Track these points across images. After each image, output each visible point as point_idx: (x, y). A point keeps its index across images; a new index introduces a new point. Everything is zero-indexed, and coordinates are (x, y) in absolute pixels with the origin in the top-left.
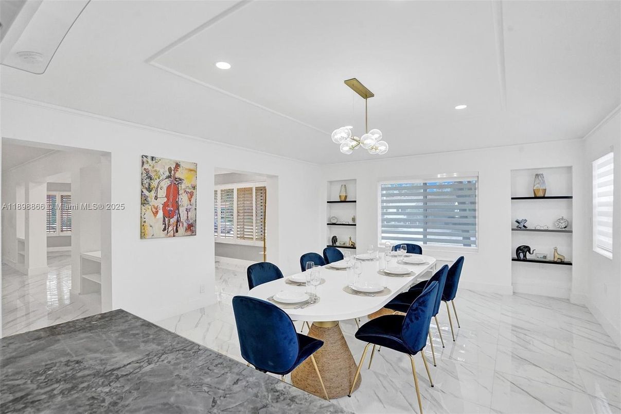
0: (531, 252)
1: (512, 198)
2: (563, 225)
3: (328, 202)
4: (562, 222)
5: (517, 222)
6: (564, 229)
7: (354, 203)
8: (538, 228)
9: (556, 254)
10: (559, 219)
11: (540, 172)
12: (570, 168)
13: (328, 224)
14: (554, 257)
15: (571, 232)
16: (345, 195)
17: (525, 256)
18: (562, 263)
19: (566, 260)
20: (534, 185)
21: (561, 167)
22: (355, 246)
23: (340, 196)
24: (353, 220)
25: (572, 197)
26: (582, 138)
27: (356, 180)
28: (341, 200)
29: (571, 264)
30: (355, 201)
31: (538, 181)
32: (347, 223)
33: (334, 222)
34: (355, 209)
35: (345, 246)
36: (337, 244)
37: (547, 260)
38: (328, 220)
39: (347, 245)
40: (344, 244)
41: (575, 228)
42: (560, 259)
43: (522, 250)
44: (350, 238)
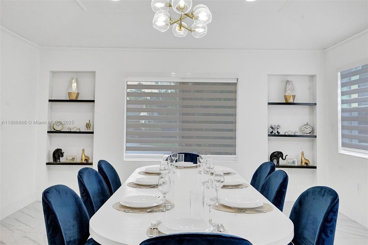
0: (284, 158)
1: (269, 104)
2: (309, 131)
3: (50, 101)
4: (307, 127)
5: (272, 128)
6: (309, 134)
7: (91, 104)
8: (290, 133)
9: (303, 159)
10: (305, 125)
11: (289, 79)
12: (312, 77)
13: (48, 132)
14: (302, 162)
15: (316, 137)
16: (77, 92)
17: (278, 162)
18: (307, 167)
19: (311, 164)
20: (286, 91)
21: (306, 76)
22: (90, 161)
23: (70, 94)
24: (88, 125)
25: (316, 104)
26: (325, 49)
27: (94, 73)
28: (71, 99)
29: (315, 167)
30: (93, 101)
31: (289, 87)
32: (78, 131)
33: (58, 129)
34: (93, 111)
35: (75, 162)
36: (62, 160)
37: (296, 165)
38: (50, 127)
39: (79, 161)
40: (73, 159)
41: (318, 133)
42: (305, 163)
43: (275, 156)
44: (83, 150)
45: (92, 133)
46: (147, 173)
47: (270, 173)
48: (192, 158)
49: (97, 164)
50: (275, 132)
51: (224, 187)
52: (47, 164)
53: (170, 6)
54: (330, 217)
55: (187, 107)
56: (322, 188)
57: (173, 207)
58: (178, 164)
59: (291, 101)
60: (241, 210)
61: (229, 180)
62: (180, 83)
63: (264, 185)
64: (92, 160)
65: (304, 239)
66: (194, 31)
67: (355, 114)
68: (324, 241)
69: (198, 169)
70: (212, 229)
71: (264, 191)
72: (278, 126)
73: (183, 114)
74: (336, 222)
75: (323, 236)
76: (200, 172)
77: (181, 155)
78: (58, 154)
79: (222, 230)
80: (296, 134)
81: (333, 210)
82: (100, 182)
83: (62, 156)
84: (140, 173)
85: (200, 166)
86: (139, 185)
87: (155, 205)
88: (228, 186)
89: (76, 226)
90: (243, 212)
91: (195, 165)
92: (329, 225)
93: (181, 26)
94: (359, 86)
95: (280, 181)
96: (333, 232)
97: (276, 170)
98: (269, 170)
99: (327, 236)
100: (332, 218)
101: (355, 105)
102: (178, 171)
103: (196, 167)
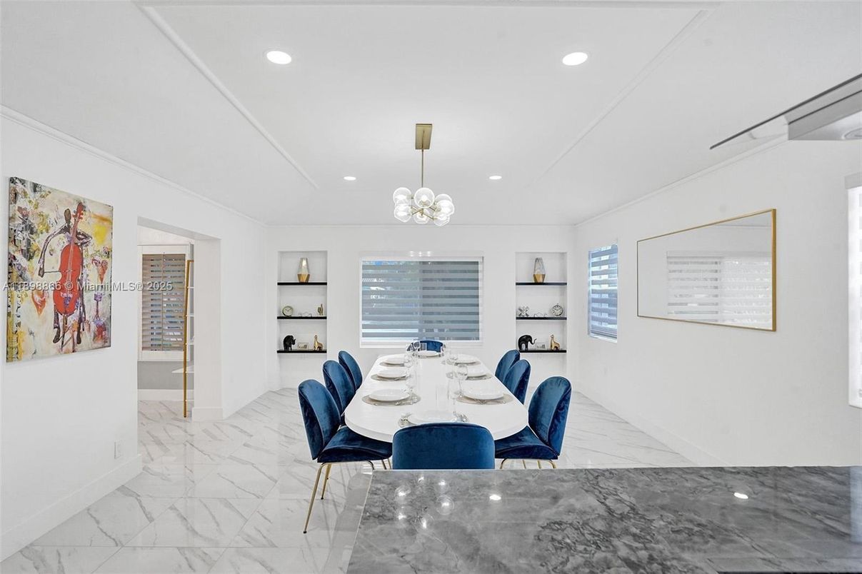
0: (533, 342)
1: (517, 284)
2: (559, 312)
3: (279, 284)
4: (557, 308)
5: (520, 310)
6: (559, 316)
7: (324, 286)
8: (539, 316)
9: (553, 342)
10: (555, 306)
11: (539, 256)
12: (563, 255)
13: (278, 318)
14: (552, 346)
15: (566, 319)
16: (307, 273)
17: (527, 347)
20: (535, 270)
21: (556, 253)
22: (323, 349)
23: (299, 276)
24: (320, 310)
25: (566, 284)
26: (575, 225)
27: (325, 253)
28: (301, 281)
29: (565, 351)
30: (326, 284)
31: (538, 266)
32: (310, 316)
33: (288, 314)
34: (325, 294)
35: (307, 349)
36: (294, 347)
37: (546, 349)
38: (279, 312)
39: (311, 348)
40: (305, 346)
41: (568, 315)
42: (556, 347)
43: (524, 340)
44: (316, 337)
45: (325, 318)
46: (388, 364)
47: (515, 362)
48: (435, 346)
49: (338, 355)
50: (524, 315)
51: (468, 378)
52: (278, 352)
53: (412, 198)
54: (562, 405)
55: (428, 288)
56: (558, 378)
57: (419, 399)
58: (421, 352)
59: (540, 280)
60: (483, 402)
61: (472, 371)
62: (420, 262)
63: (507, 375)
64: (326, 346)
65: (542, 425)
66: (436, 219)
67: (605, 296)
68: (556, 426)
69: (442, 359)
70: (456, 419)
71: (507, 382)
72: (527, 308)
73: (424, 297)
74: (568, 409)
75: (556, 421)
76: (443, 363)
77: (423, 344)
78: (289, 341)
79: (464, 420)
80: (546, 316)
81: (565, 399)
82: (343, 374)
83: (294, 344)
84: (381, 364)
85: (443, 355)
86: (382, 378)
87: (403, 398)
88: (472, 377)
89: (327, 418)
90: (485, 403)
91: (438, 354)
92: (561, 412)
93: (422, 214)
94: (609, 267)
95: (523, 371)
96: (564, 418)
97: (521, 359)
98: (514, 359)
99: (559, 422)
100: (564, 406)
101: (605, 287)
102: (420, 360)
103: (440, 356)
